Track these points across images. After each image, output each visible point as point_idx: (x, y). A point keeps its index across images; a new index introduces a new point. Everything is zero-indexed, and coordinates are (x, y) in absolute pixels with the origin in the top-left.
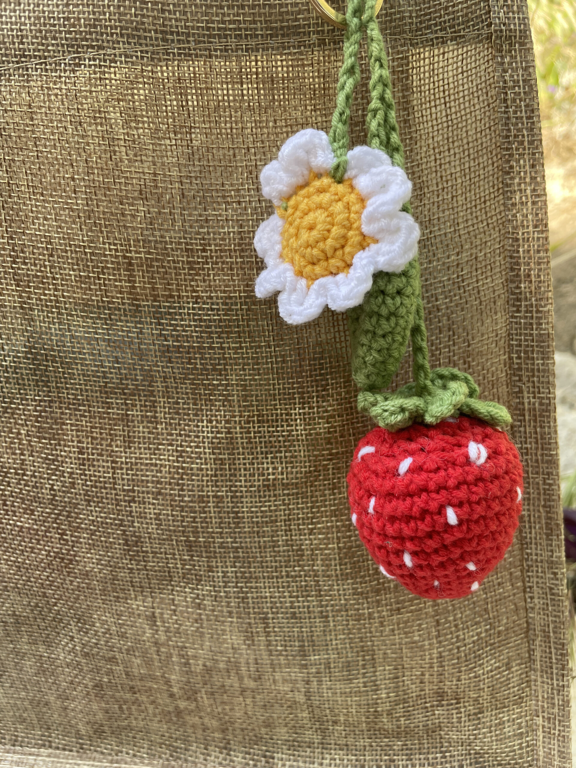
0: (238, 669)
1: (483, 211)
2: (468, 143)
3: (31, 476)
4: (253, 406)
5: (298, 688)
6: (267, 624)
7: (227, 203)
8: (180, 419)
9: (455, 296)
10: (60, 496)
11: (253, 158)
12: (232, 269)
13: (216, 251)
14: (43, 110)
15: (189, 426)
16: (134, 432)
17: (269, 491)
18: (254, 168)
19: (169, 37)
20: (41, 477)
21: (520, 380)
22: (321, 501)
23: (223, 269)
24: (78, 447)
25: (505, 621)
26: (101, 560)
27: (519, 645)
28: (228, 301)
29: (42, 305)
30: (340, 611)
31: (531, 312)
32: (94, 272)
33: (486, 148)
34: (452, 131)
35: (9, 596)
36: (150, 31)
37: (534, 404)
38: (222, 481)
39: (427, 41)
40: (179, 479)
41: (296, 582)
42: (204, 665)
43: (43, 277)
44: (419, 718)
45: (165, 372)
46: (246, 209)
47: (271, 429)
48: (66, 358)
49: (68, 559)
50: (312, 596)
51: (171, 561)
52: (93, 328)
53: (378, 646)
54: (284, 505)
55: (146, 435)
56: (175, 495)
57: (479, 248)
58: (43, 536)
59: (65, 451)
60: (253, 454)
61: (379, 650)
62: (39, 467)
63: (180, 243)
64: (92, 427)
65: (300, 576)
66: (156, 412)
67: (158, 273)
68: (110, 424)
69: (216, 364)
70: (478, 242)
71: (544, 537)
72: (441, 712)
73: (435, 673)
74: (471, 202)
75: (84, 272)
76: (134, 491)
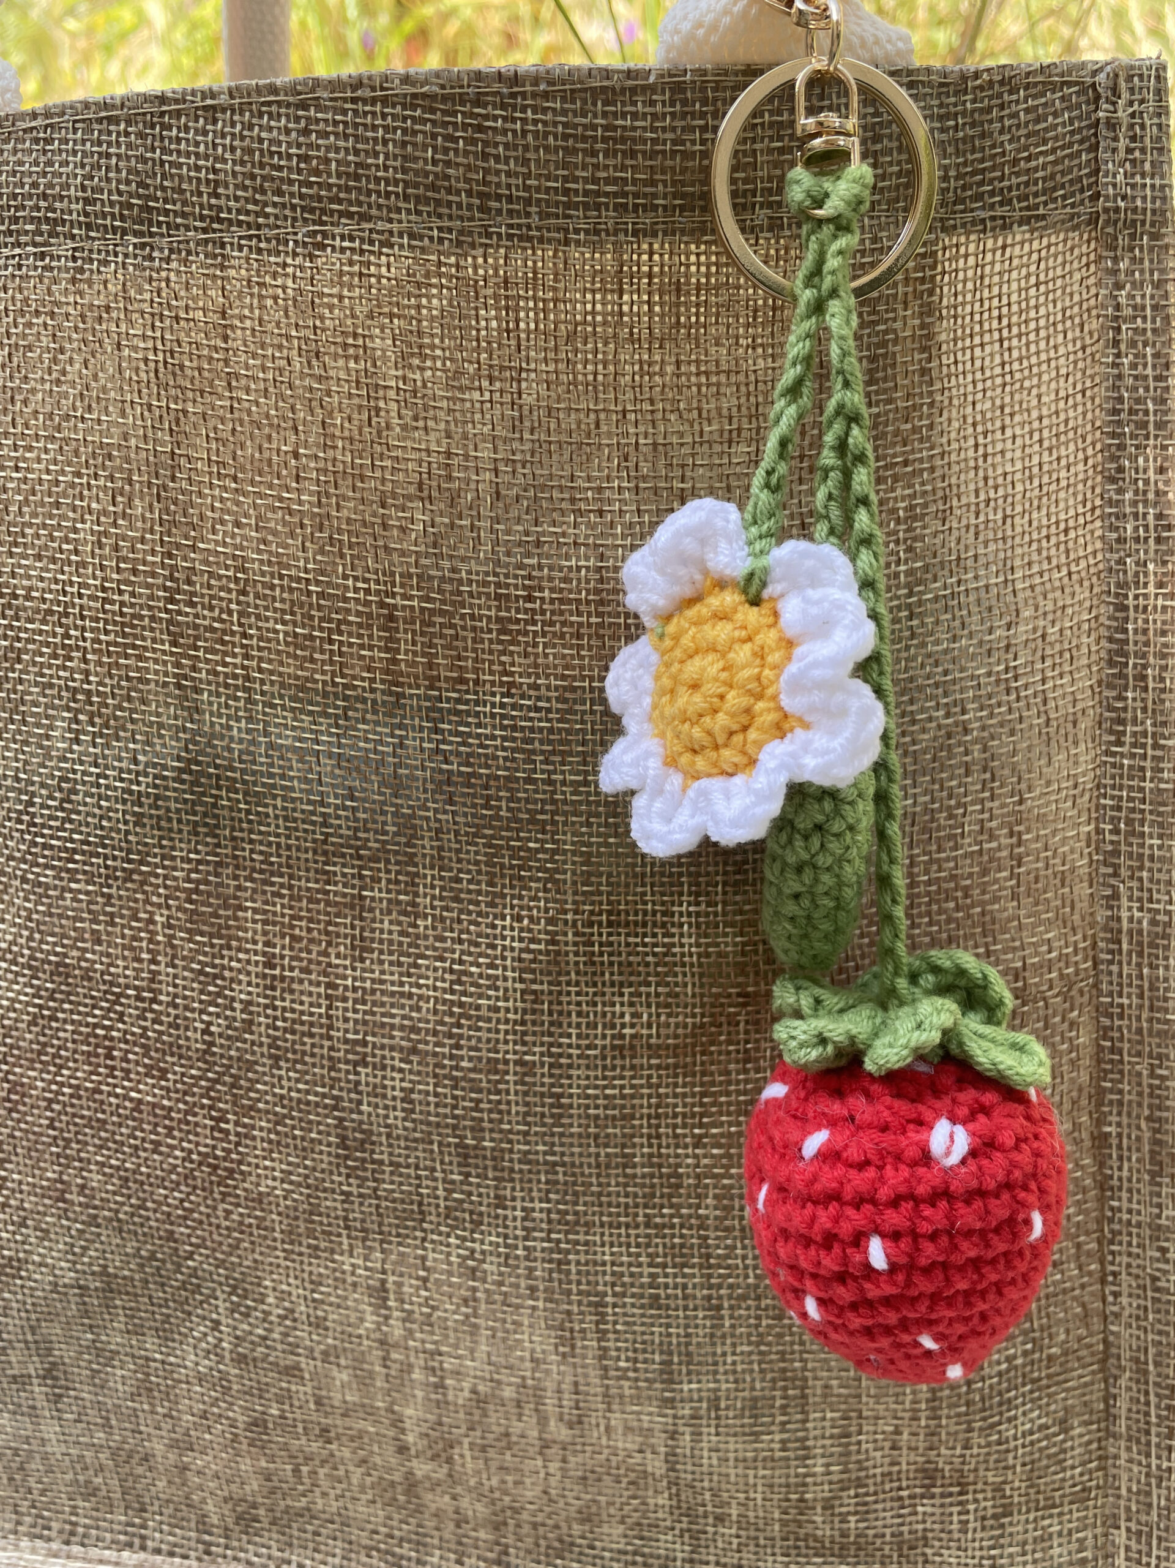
0: (539, 1401)
1: (1062, 547)
2: (1040, 419)
3: (168, 1004)
4: (600, 893)
5: (653, 1446)
6: (604, 1315)
7: (579, 512)
8: (461, 912)
9: (999, 705)
10: (222, 1046)
11: (632, 430)
12: (579, 637)
13: (552, 601)
14: (248, 323)
15: (478, 924)
16: (373, 931)
17: (623, 1057)
18: (632, 448)
19: (494, 204)
20: (186, 1008)
21: (1116, 875)
22: (721, 1083)
23: (562, 636)
24: (264, 954)
25: (1063, 1337)
26: (291, 1173)
27: (1086, 1385)
28: (567, 695)
29: (218, 684)
30: (744, 1297)
31: (1144, 746)
32: (321, 629)
33: (1075, 429)
34: (1012, 394)
35: (99, 1235)
36: (458, 193)
37: (1140, 922)
38: (534, 1034)
39: (974, 223)
40: (452, 1025)
41: (664, 1237)
42: (474, 1391)
43: (224, 632)
44: (886, 1518)
45: (437, 820)
46: (612, 525)
47: (631, 940)
48: (255, 783)
49: (226, 1169)
50: (693, 1266)
51: (425, 1183)
52: (312, 731)
53: (814, 1370)
54: (650, 1086)
55: (395, 936)
56: (444, 1055)
57: (1050, 617)
58: (180, 1121)
59: (239, 961)
60: (595, 985)
61: (815, 1378)
62: (185, 988)
63: (485, 584)
64: (292, 917)
65: (673, 1227)
66: (416, 894)
67: (442, 636)
68: (328, 914)
69: (536, 812)
70: (1050, 607)
71: (1147, 1177)
72: (929, 1509)
73: (922, 1431)
74: (1039, 529)
75: (303, 627)
76: (365, 1044)
